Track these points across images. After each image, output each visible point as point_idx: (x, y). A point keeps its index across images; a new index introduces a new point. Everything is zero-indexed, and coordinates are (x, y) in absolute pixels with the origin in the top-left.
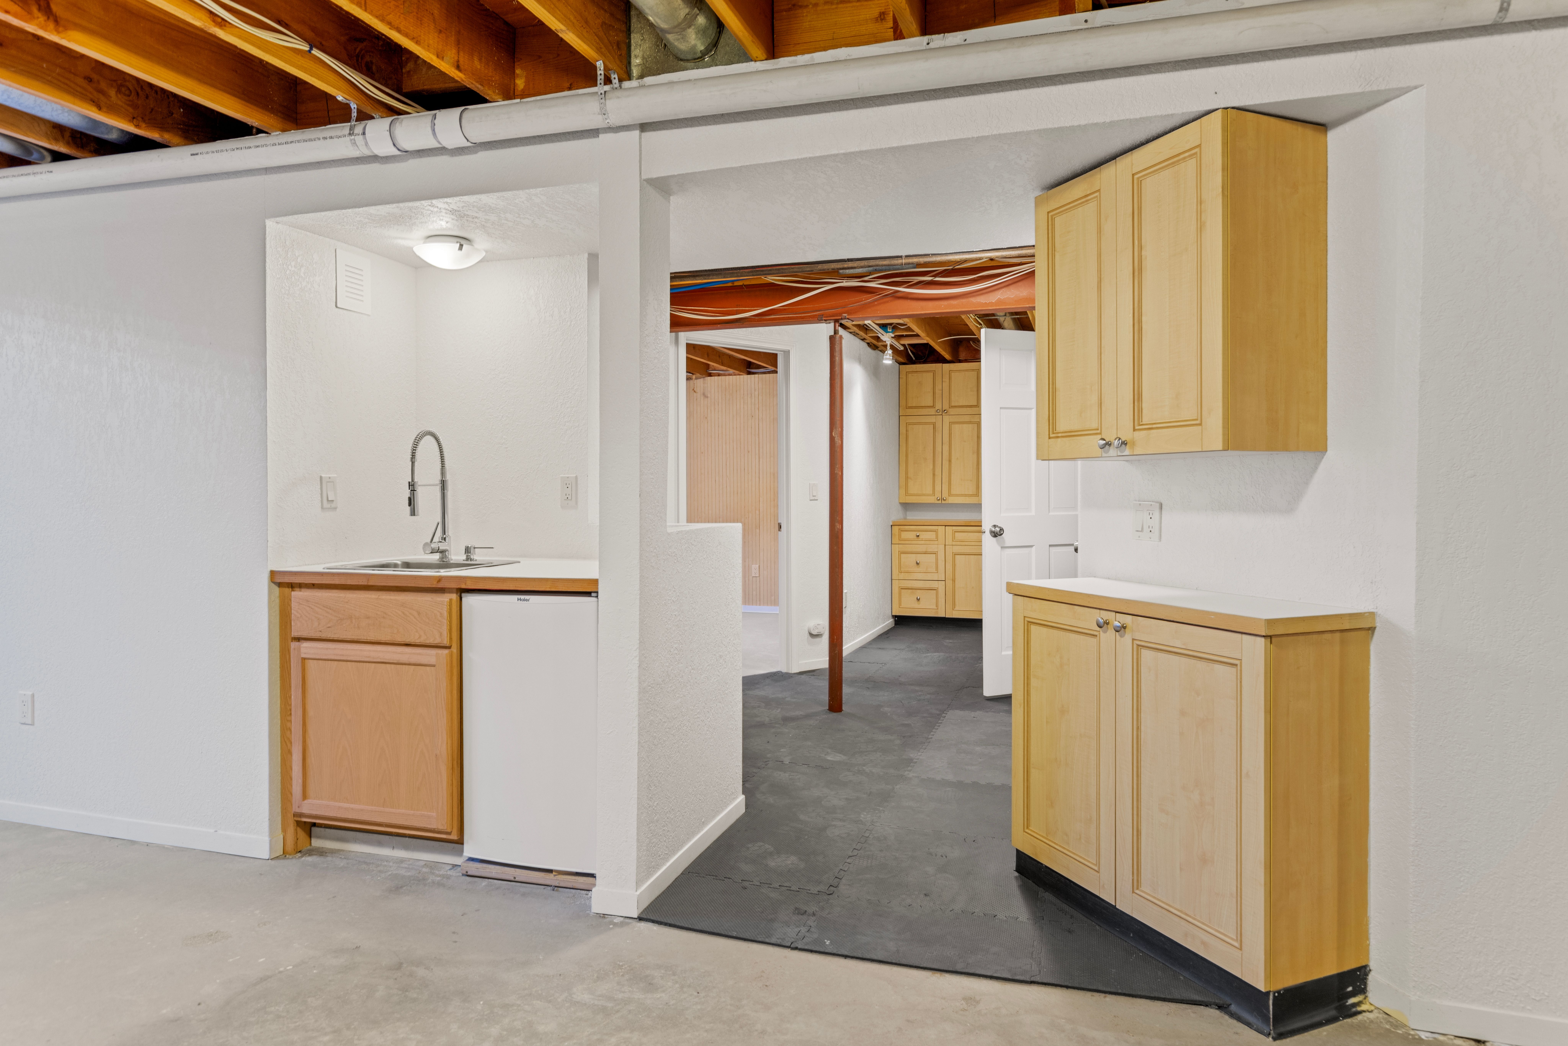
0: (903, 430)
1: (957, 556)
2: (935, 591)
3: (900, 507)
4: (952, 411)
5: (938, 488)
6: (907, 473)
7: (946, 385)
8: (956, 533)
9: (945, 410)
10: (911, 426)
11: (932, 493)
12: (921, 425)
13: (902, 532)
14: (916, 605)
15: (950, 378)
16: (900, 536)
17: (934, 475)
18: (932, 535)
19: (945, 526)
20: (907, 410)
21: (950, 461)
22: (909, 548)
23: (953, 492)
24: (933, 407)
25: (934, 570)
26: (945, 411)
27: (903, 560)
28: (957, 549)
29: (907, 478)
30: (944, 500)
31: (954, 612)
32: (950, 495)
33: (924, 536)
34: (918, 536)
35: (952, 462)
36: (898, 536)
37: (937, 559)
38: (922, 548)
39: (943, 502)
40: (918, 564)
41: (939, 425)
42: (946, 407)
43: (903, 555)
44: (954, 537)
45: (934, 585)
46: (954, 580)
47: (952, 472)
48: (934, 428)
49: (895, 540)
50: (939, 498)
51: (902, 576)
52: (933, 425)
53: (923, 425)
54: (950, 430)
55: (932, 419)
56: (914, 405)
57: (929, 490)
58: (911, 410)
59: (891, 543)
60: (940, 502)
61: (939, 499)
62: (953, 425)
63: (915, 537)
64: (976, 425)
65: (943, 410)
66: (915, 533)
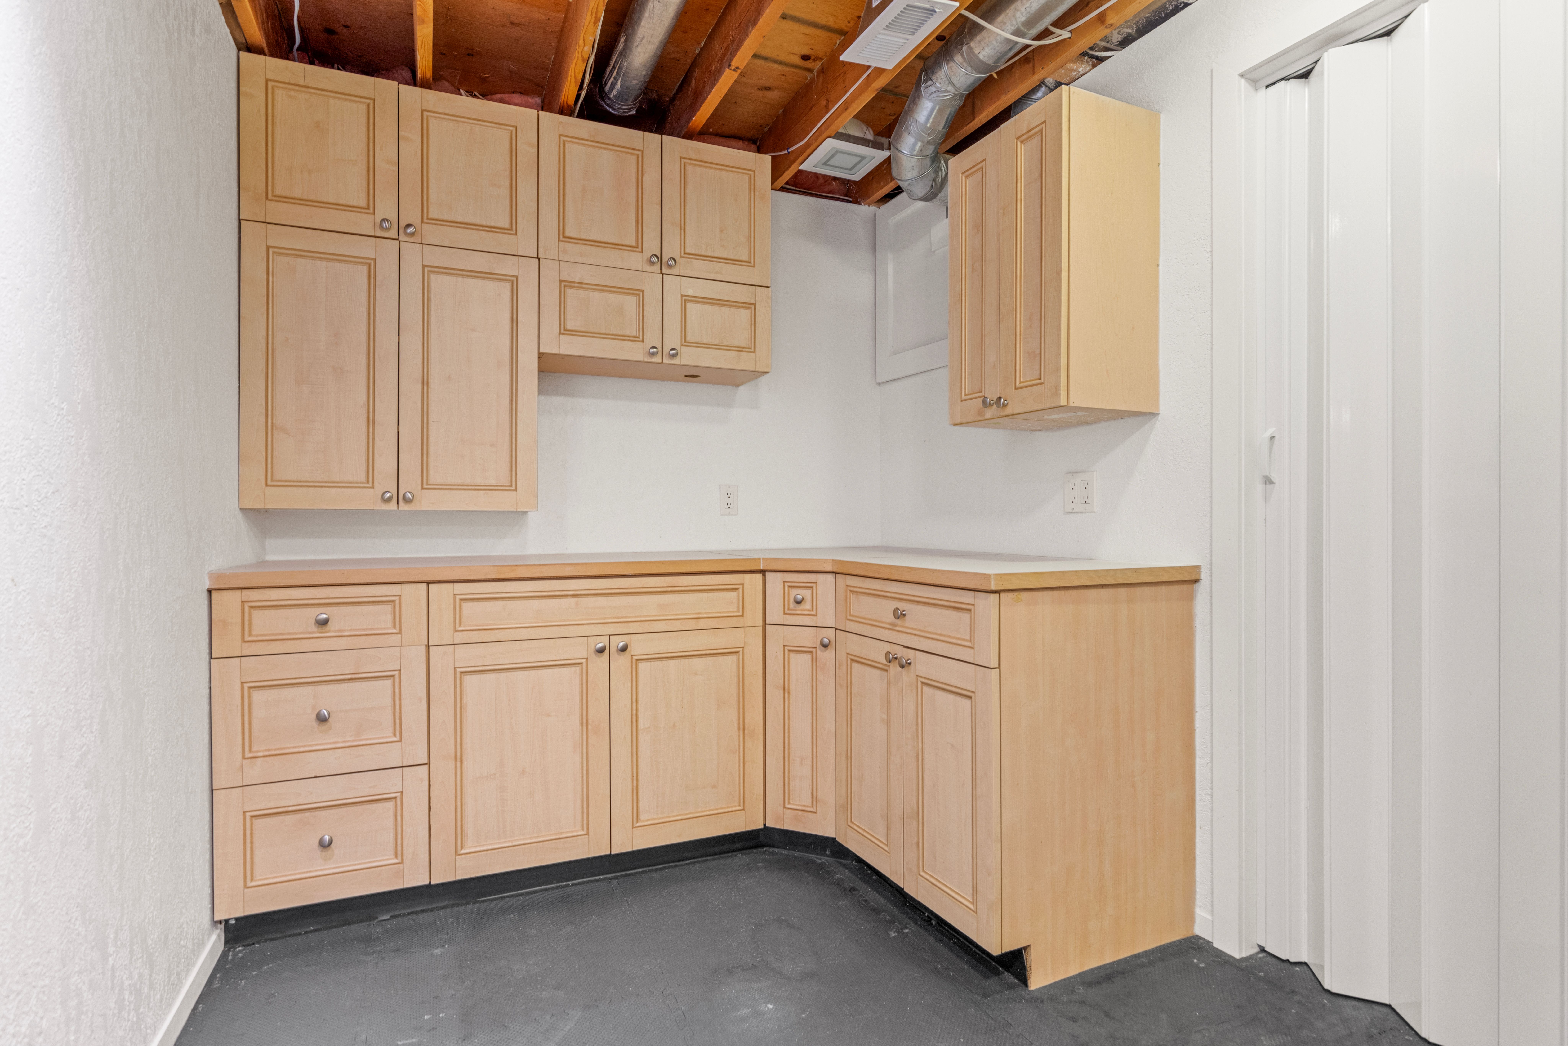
0: (254, 266)
1: (468, 679)
2: (390, 805)
3: (241, 524)
4: (432, 233)
5: (385, 463)
6: (268, 412)
7: (411, 150)
8: (465, 605)
9: (409, 226)
10: (286, 259)
11: (364, 479)
12: (324, 263)
13: (256, 614)
14: (321, 866)
15: (425, 133)
16: (246, 625)
17: (371, 422)
18: (382, 617)
19: (428, 583)
20: (268, 203)
21: (425, 383)
22: (286, 668)
23: (436, 477)
24: (369, 208)
25: (387, 734)
26: (409, 230)
27: (259, 713)
28: (467, 656)
29: (270, 428)
30: (407, 501)
31: (461, 862)
32: (425, 484)
33: (342, 620)
34: (325, 622)
35: (432, 385)
36: (238, 629)
37: (397, 697)
38: (344, 665)
39: (403, 507)
40: (322, 719)
41: (386, 270)
42: (411, 214)
43: (258, 697)
44: (458, 619)
45: (389, 783)
46: (459, 759)
47: (433, 416)
48: (371, 276)
49: (226, 644)
50: (388, 495)
51: (255, 771)
52: (365, 268)
53: (331, 264)
54: (425, 289)
55: (366, 248)
56: (297, 193)
57: (355, 470)
58: (283, 207)
59: (206, 656)
60: (392, 506)
61: (390, 499)
62: (433, 277)
63: (314, 628)
64: (508, 285)
65: (403, 224)
66: (313, 613)
